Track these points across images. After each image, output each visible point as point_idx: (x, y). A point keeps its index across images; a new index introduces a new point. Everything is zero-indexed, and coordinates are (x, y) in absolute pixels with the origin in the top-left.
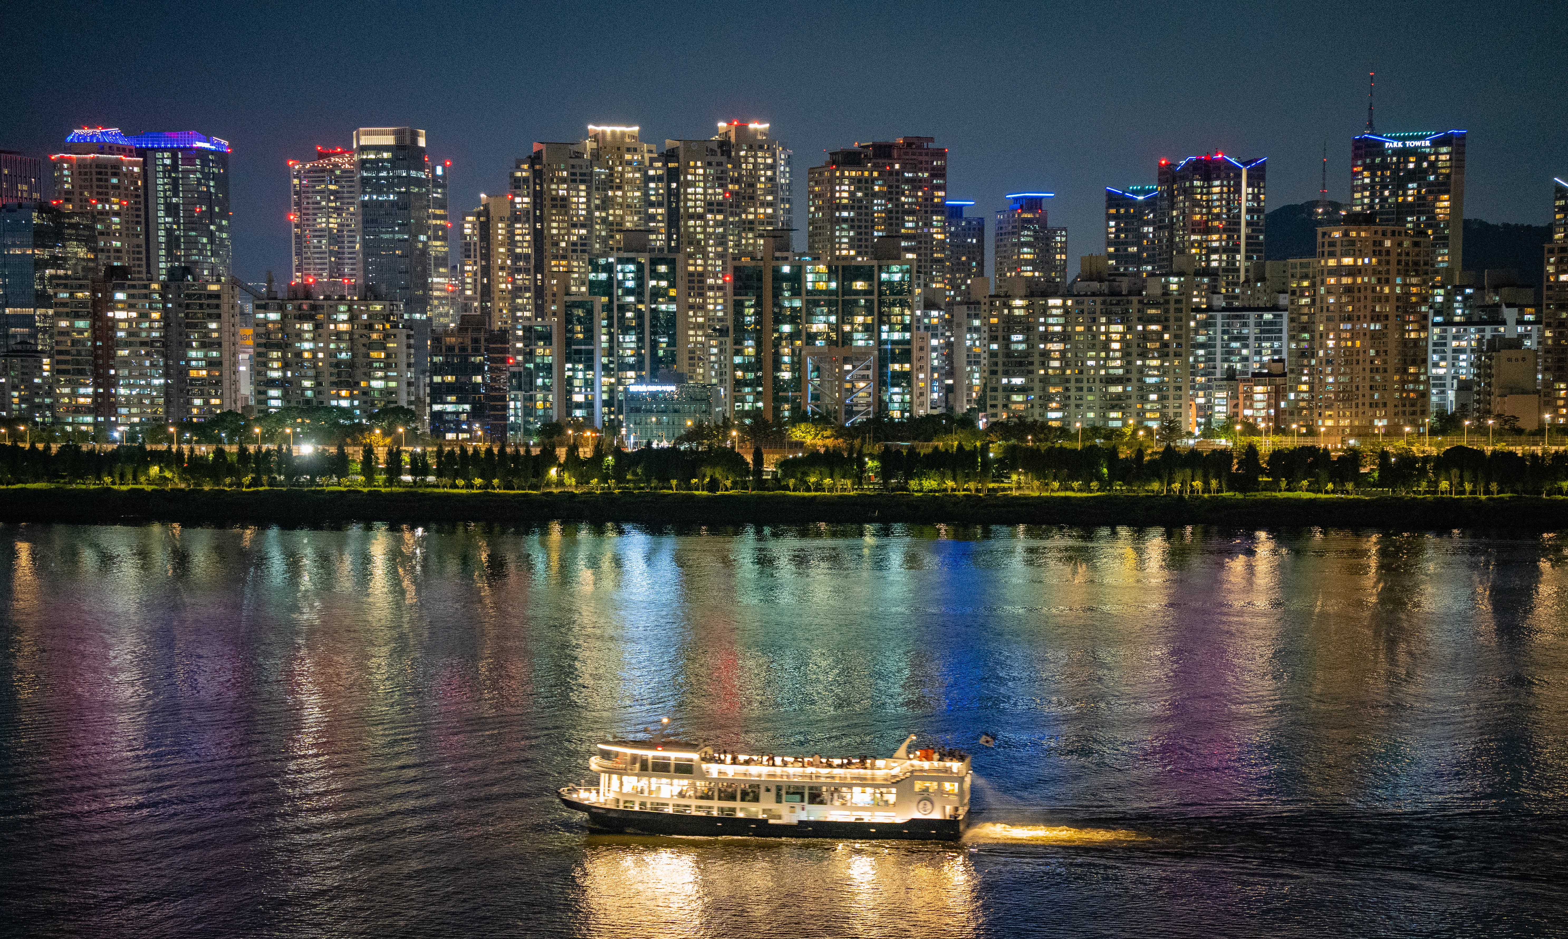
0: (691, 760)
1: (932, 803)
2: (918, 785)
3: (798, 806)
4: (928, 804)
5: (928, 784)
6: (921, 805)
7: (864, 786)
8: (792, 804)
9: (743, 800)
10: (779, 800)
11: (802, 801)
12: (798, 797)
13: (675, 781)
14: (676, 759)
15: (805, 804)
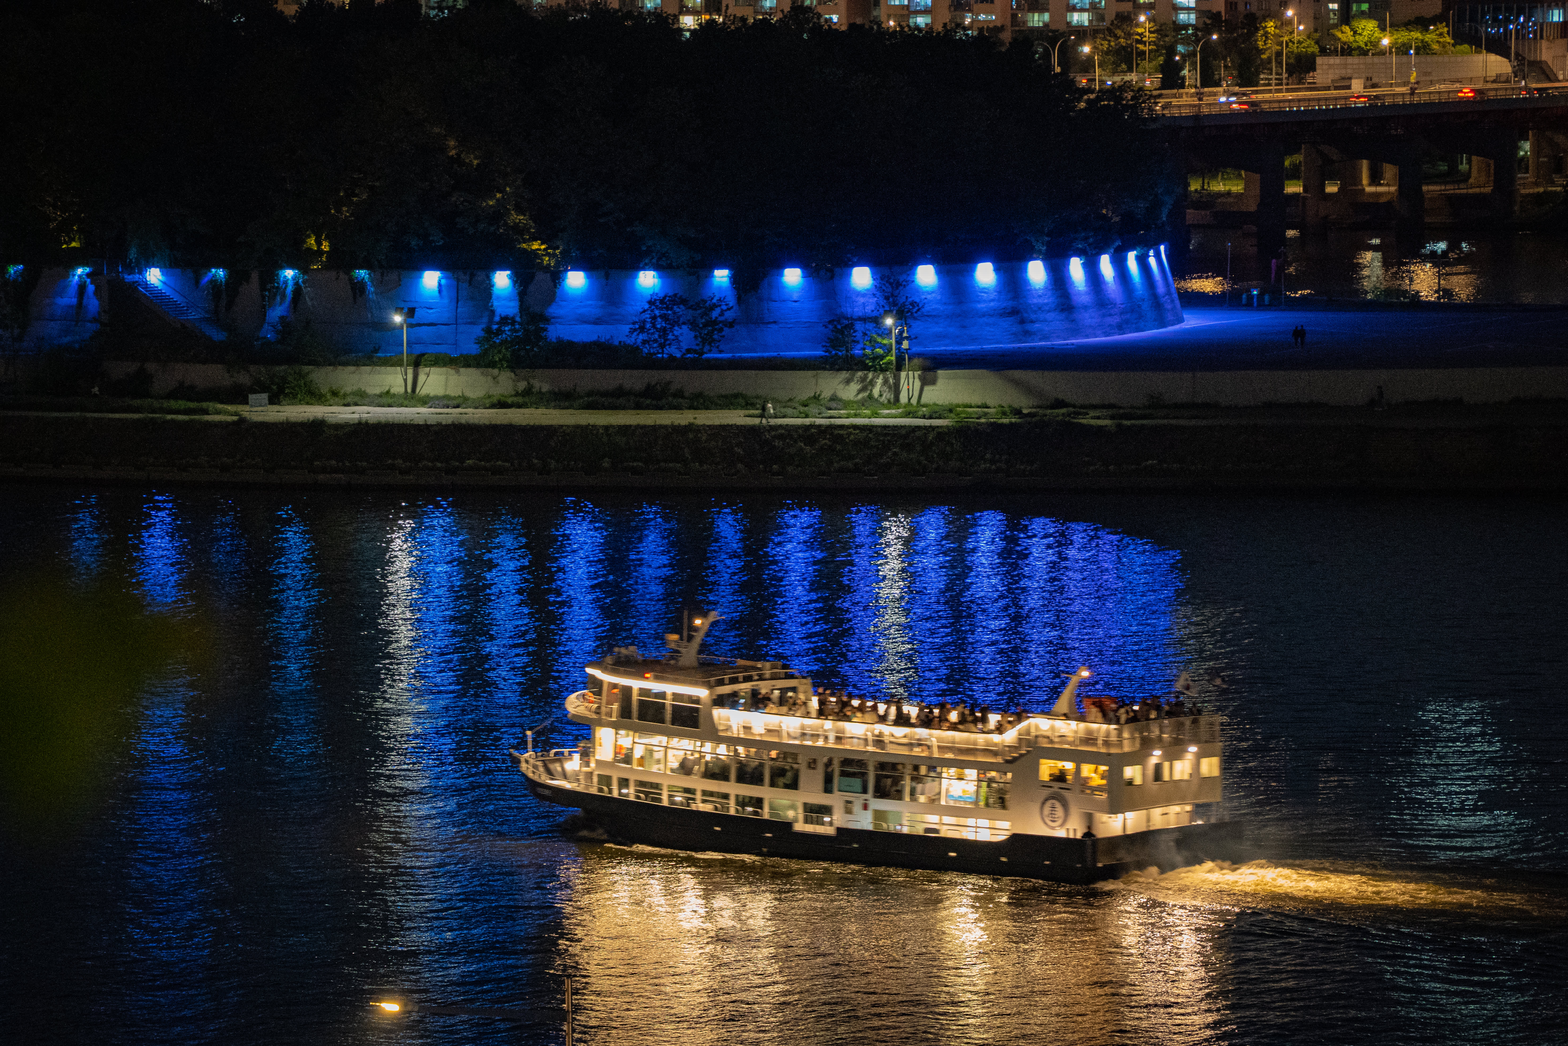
0: (697, 701)
1: (1065, 806)
2: (1047, 768)
3: (858, 800)
4: (1058, 805)
5: (1060, 764)
6: (1047, 810)
7: (961, 765)
8: (849, 796)
9: (773, 784)
10: (828, 789)
11: (865, 791)
12: (857, 783)
13: (675, 742)
14: (676, 696)
15: (869, 796)
